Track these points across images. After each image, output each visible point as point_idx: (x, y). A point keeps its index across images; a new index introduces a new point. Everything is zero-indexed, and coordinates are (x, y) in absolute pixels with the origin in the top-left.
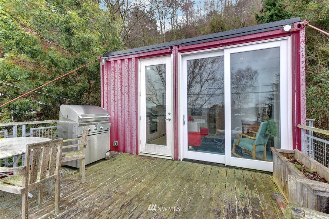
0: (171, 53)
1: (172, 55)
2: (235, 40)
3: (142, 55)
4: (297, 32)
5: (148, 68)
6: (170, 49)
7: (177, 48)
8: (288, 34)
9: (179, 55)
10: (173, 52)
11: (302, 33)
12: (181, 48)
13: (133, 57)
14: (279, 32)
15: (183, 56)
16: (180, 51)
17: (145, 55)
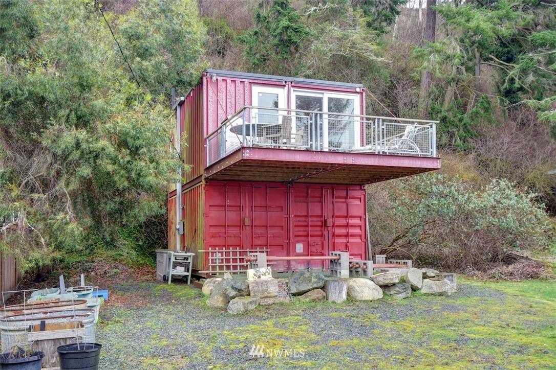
0: (285, 86)
1: (286, 88)
2: (331, 89)
3: (256, 81)
4: (362, 93)
5: (261, 95)
6: (284, 83)
7: (290, 83)
8: (358, 93)
9: (292, 89)
10: (287, 86)
11: (364, 94)
12: (293, 84)
13: (246, 81)
14: (354, 91)
15: (294, 90)
16: (292, 86)
17: (259, 82)
